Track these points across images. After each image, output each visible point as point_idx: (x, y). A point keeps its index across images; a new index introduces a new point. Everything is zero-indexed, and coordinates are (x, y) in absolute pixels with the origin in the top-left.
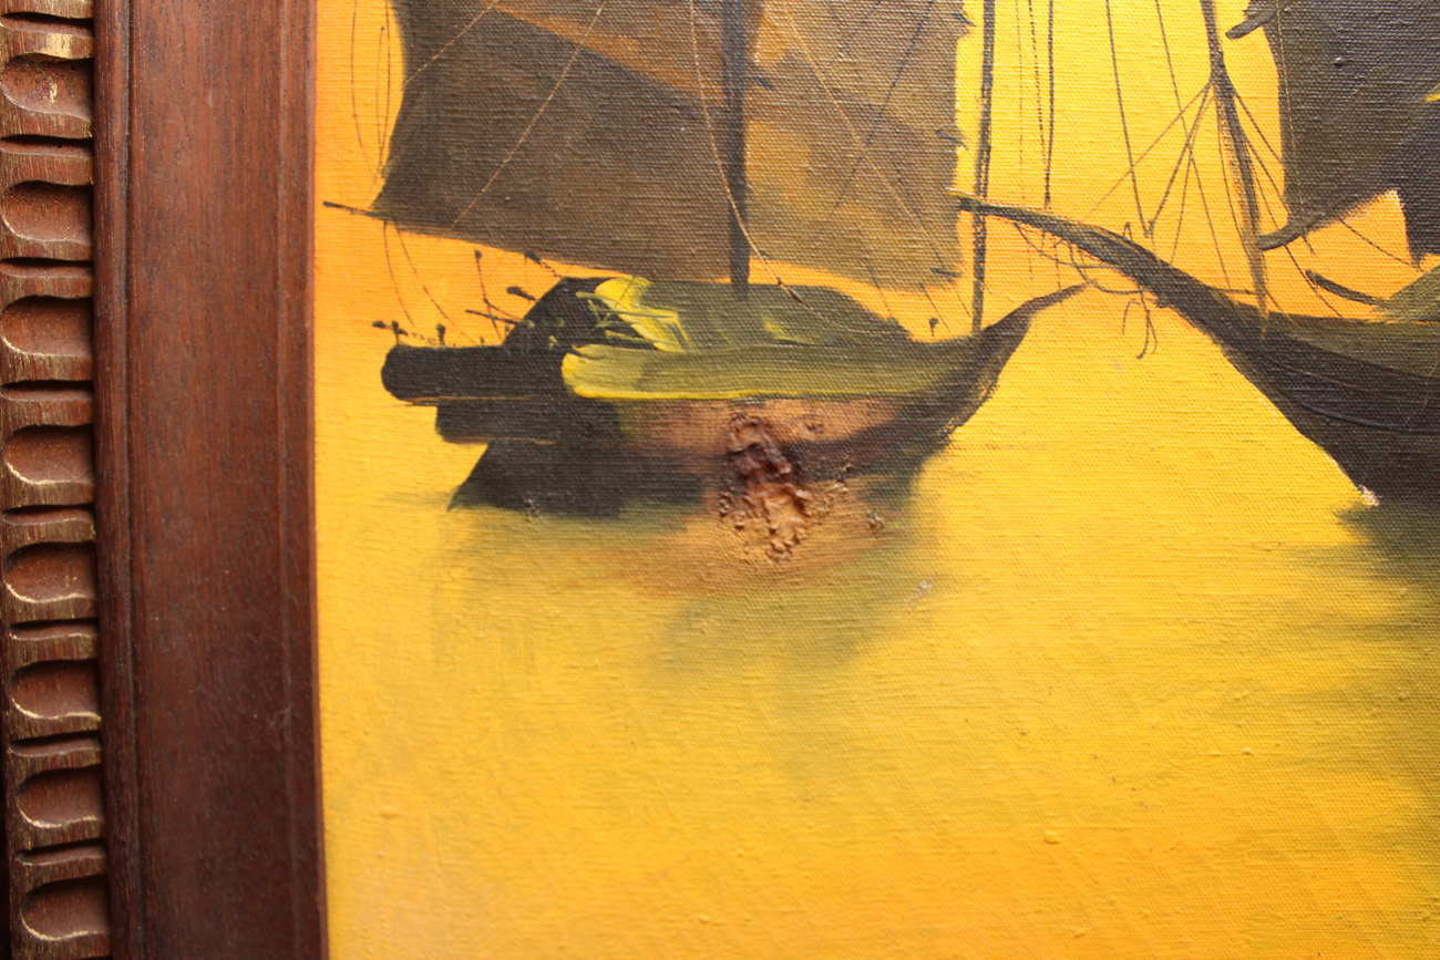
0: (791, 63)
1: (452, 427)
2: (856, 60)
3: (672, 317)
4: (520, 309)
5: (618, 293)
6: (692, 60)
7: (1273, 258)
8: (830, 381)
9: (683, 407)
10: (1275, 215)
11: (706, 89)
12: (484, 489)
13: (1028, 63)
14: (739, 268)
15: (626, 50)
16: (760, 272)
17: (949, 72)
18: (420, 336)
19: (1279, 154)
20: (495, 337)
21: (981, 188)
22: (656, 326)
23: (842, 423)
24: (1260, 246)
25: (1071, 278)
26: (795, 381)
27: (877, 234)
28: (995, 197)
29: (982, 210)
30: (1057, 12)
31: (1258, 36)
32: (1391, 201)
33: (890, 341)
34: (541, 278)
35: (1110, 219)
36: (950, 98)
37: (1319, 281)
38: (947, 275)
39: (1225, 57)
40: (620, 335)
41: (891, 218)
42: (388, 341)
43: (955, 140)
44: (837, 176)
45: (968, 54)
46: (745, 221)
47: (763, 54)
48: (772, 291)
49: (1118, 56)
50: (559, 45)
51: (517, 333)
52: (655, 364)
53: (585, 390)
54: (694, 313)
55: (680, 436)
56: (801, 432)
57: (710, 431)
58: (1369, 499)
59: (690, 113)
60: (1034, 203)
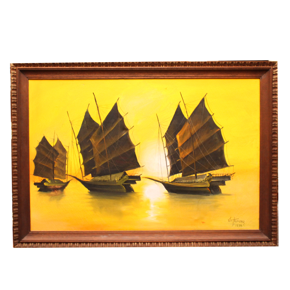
0: (57, 167)
1: (38, 187)
2: (60, 167)
3: (50, 181)
4: (42, 180)
5: (47, 179)
6: (51, 166)
7: (84, 178)
8: (59, 185)
9: (51, 186)
10: (84, 175)
11: (52, 168)
12: (40, 190)
13: (70, 166)
14: (54, 178)
15: (47, 166)
16: (55, 178)
17: (65, 167)
18: (36, 182)
19: (84, 172)
20: (40, 182)
21: (67, 174)
22: (49, 181)
23: (60, 187)
24: (83, 177)
25: (72, 179)
26: (57, 184)
27: (61, 176)
28: (68, 174)
29: (67, 175)
30: (71, 164)
31: (83, 165)
32: (91, 174)
33: (62, 182)
34: (43, 179)
35: (74, 176)
36: (65, 169)
37: (86, 179)
38: (65, 179)
39: (81, 166)
40: (47, 182)
41: (62, 175)
42: (34, 182)
43: (65, 171)
44: (59, 173)
45: (66, 166)
46: (54, 176)
47: (55, 166)
48: (56, 180)
49: (75, 166)
50: (43, 166)
51: (41, 182)
52: (49, 184)
53: (45, 185)
54: (51, 181)
55: (51, 187)
56: (57, 187)
57: (52, 187)
58: (89, 191)
59: (51, 169)
60: (70, 175)
